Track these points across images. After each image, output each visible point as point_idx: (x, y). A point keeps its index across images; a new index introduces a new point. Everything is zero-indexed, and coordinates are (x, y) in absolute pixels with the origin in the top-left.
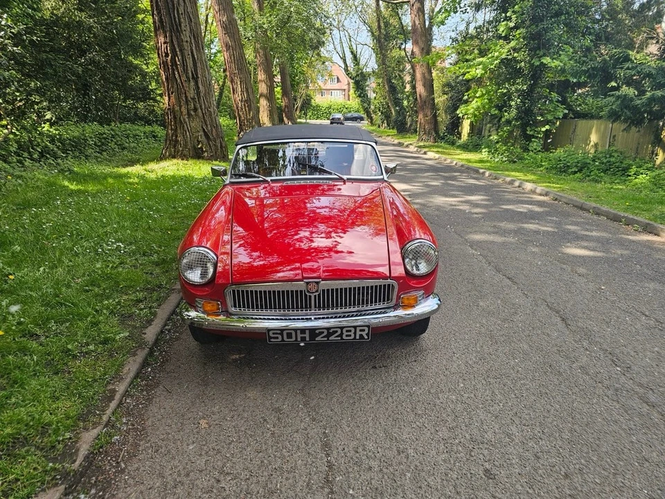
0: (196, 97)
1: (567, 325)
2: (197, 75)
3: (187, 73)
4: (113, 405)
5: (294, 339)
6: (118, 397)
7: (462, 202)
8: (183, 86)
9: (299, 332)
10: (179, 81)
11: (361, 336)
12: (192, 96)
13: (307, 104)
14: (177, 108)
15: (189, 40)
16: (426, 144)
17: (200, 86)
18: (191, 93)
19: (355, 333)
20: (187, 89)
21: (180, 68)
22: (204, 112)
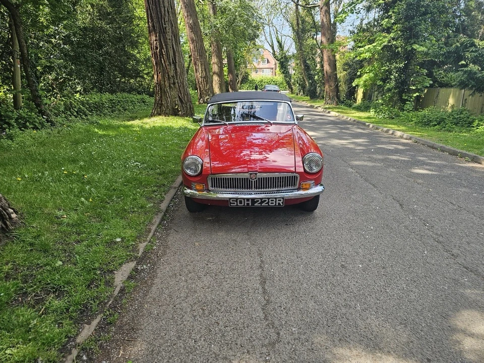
0: (175, 75)
1: (402, 207)
2: (175, 61)
3: (169, 60)
4: (151, 234)
5: (243, 204)
6: (152, 231)
7: (350, 143)
8: (166, 68)
9: (246, 200)
10: (164, 65)
11: (279, 203)
12: (172, 75)
13: (245, 79)
14: (162, 83)
15: (171, 38)
16: (330, 106)
17: (178, 68)
18: (172, 73)
19: (276, 202)
20: (169, 70)
21: (165, 57)
22: (179, 85)
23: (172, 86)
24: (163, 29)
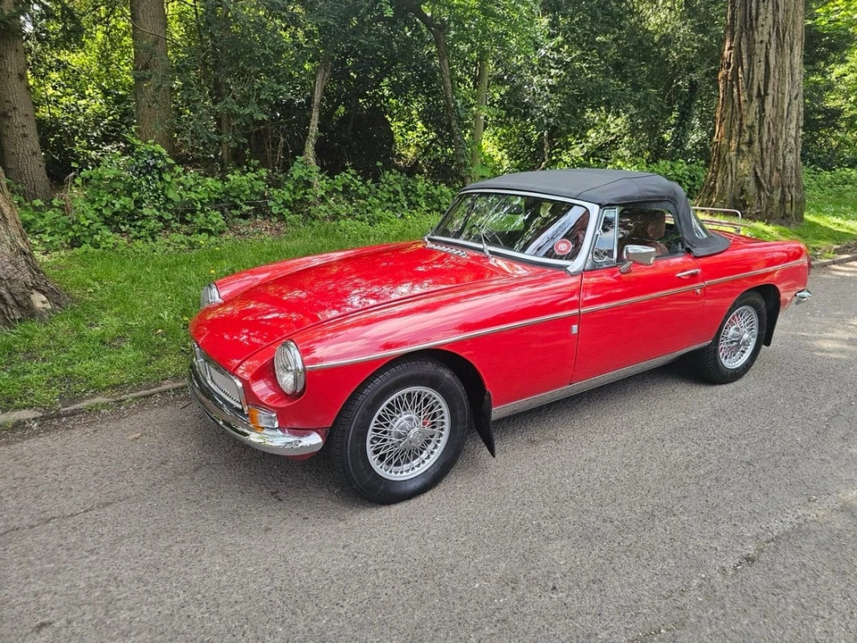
0: (756, 124)
3: (751, 89)
8: (740, 108)
10: (736, 101)
12: (749, 123)
14: (725, 141)
15: (766, 39)
17: (767, 106)
18: (750, 118)
20: (745, 113)
21: (742, 84)
22: (764, 146)
23: (744, 148)
24: (751, 20)
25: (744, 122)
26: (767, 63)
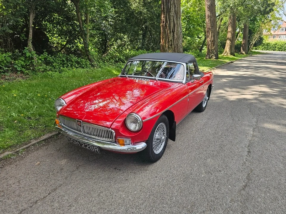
0: (172, 40)
2: (174, 30)
5: (75, 143)
10: (167, 33)
12: (171, 39)
14: (164, 44)
15: (173, 15)
17: (175, 35)
19: (94, 149)
20: (169, 36)
21: (168, 28)
22: (175, 46)
23: (170, 46)
24: (169, 9)
25: (169, 39)
26: (174, 22)
